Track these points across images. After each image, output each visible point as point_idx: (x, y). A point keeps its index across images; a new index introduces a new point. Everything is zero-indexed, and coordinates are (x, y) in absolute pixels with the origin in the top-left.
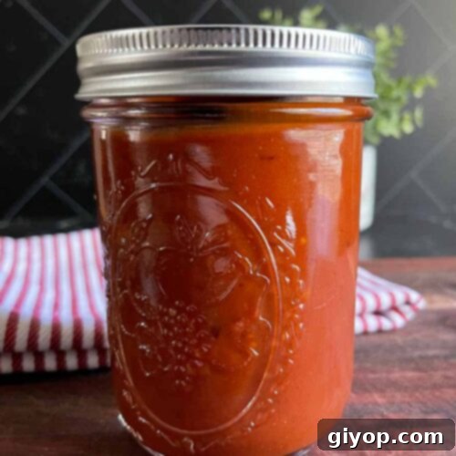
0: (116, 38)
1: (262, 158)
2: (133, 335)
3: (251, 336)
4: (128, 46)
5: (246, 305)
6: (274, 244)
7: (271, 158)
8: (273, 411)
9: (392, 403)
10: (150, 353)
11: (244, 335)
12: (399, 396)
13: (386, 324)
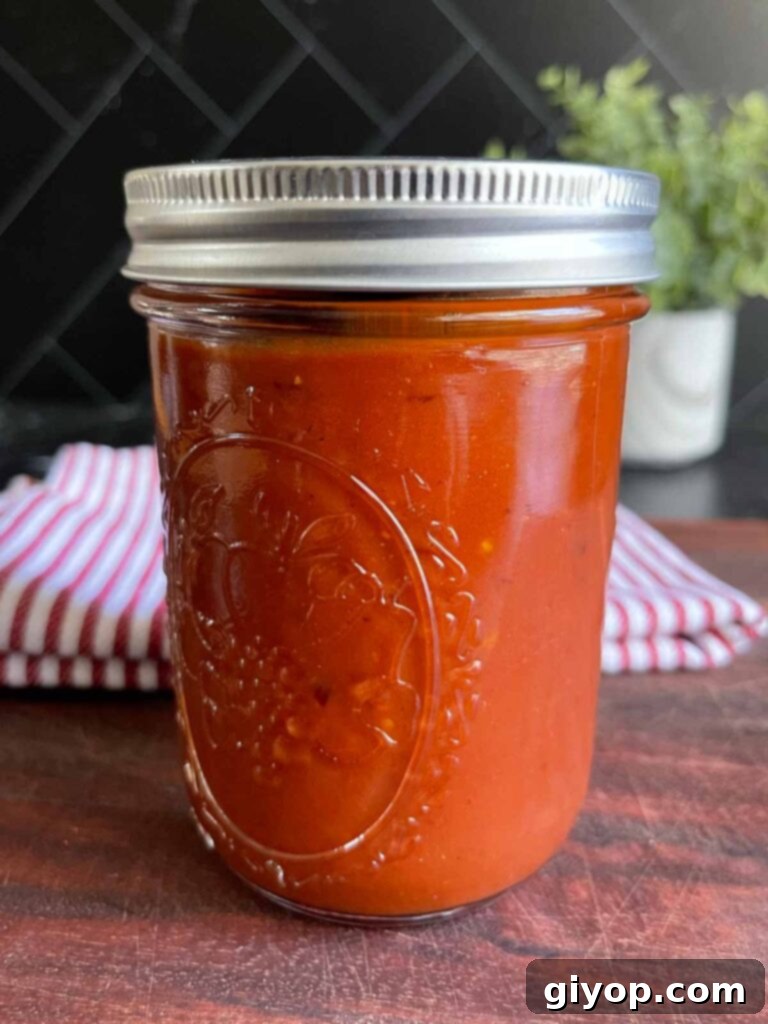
0: (183, 177)
1: (410, 399)
2: (195, 678)
3: (383, 708)
4: (203, 196)
5: (375, 656)
6: (425, 553)
7: (428, 399)
8: (418, 838)
9: (670, 822)
10: (217, 712)
11: (369, 706)
12: (686, 810)
13: (694, 657)
